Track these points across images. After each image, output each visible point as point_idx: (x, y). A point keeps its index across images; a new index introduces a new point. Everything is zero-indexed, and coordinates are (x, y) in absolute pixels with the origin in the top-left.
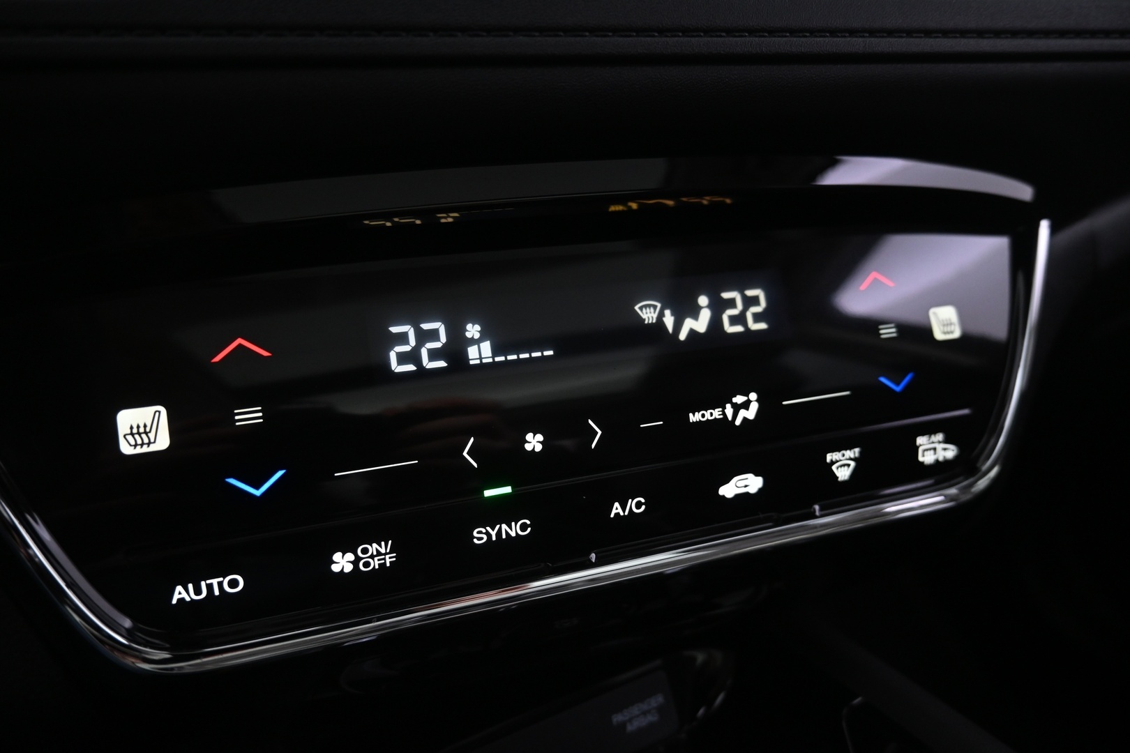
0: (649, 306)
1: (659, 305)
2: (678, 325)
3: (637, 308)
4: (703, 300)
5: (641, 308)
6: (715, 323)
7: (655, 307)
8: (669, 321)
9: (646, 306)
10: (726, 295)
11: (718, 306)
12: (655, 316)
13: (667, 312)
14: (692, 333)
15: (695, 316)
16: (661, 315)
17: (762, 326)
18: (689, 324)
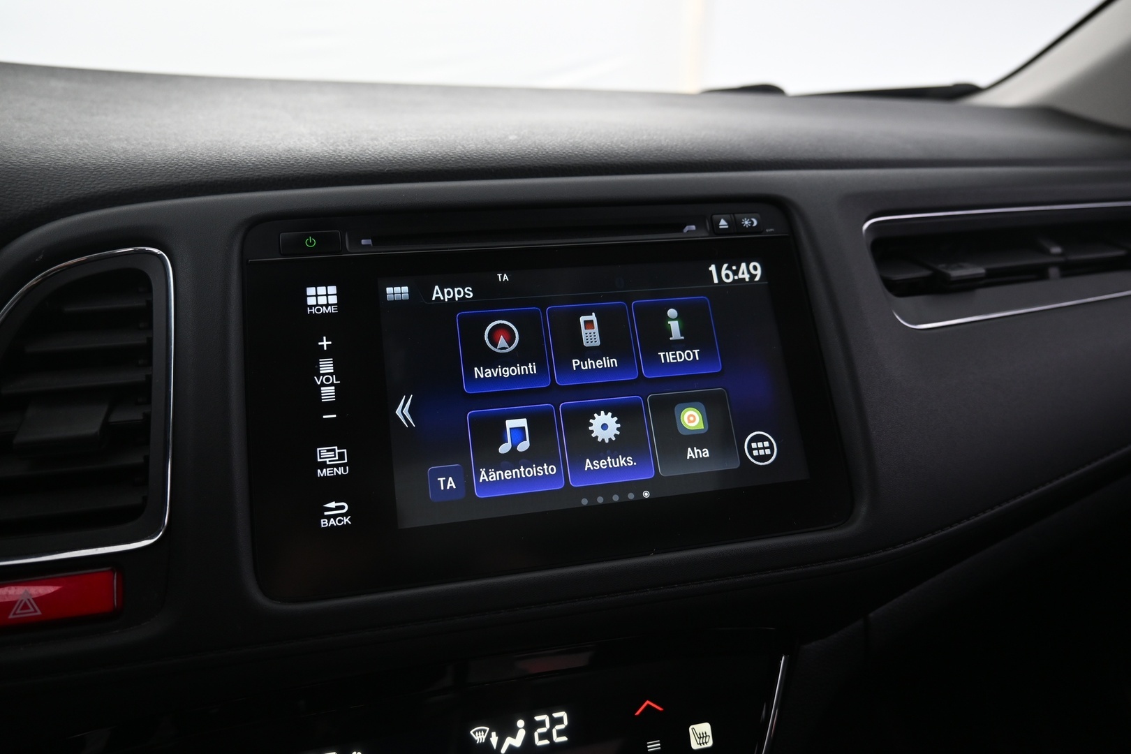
0: (481, 730)
1: (488, 729)
2: (500, 743)
3: (471, 732)
4: (521, 723)
5: (474, 733)
6: (529, 739)
7: (485, 731)
8: (494, 740)
9: (478, 731)
10: (538, 718)
11: (531, 727)
12: (484, 737)
13: (494, 734)
14: (511, 748)
15: (514, 736)
16: (489, 736)
17: (564, 739)
18: (509, 741)
